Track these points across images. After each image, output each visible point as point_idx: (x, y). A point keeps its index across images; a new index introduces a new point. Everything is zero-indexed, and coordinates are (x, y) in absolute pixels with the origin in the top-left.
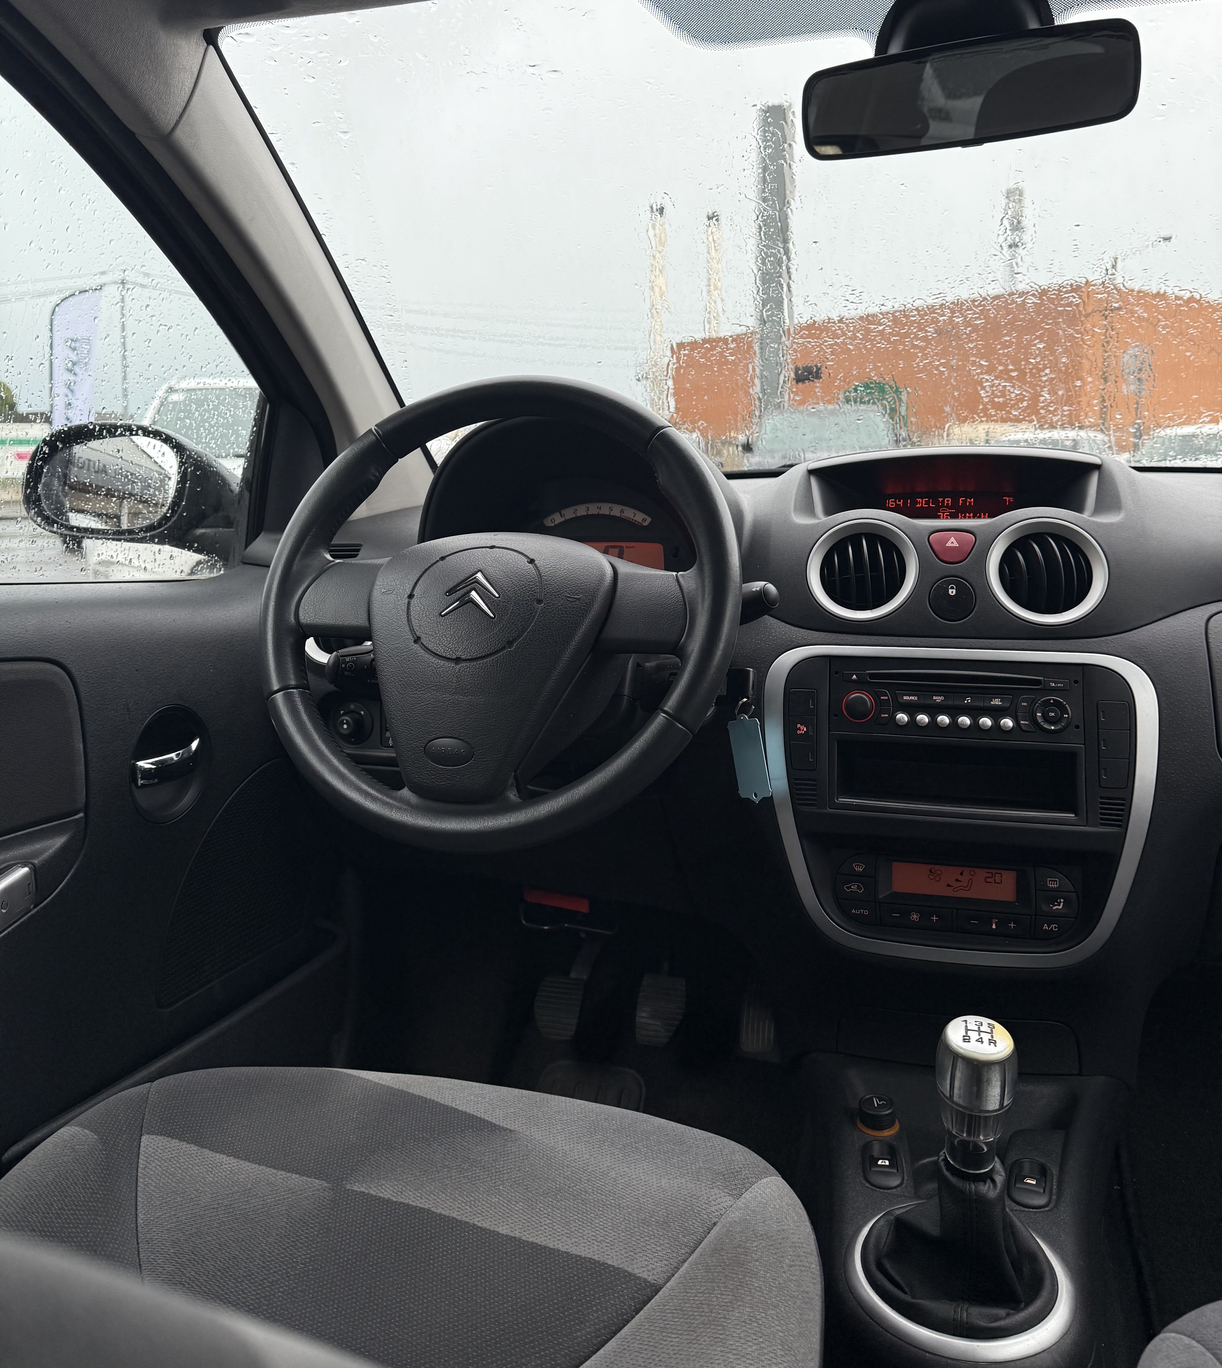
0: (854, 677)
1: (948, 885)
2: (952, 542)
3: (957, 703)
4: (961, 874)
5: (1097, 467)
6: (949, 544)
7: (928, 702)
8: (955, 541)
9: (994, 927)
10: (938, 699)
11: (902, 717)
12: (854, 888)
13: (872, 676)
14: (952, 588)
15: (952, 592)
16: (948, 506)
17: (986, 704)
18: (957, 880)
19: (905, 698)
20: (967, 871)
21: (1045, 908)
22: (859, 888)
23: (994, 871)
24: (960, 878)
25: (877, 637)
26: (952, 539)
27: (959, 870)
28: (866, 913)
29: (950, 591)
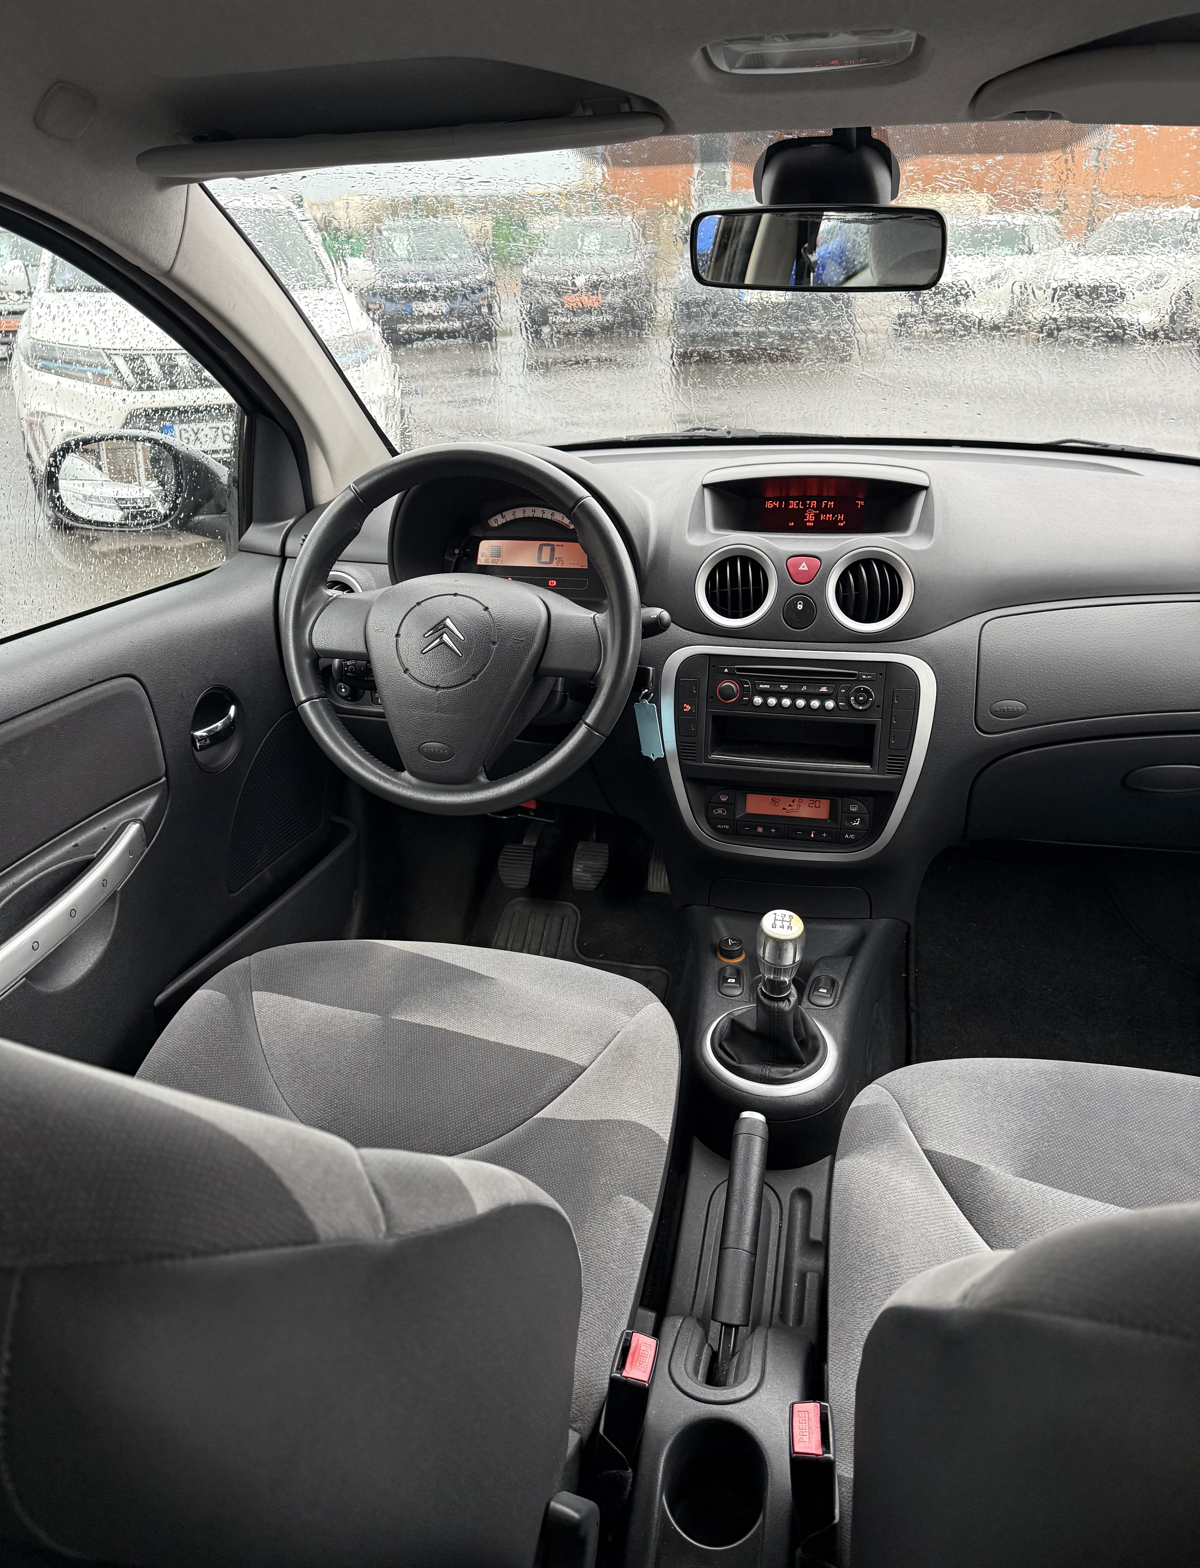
0: (726, 670)
1: (784, 809)
2: (804, 567)
3: (797, 690)
4: (793, 801)
5: (926, 488)
6: (801, 568)
7: (777, 689)
8: (805, 566)
9: (812, 836)
10: (784, 687)
11: (758, 700)
12: (720, 811)
13: (739, 670)
14: (800, 604)
15: (800, 607)
16: (813, 508)
17: (817, 691)
18: (790, 805)
19: (761, 686)
20: (797, 799)
21: (847, 824)
22: (723, 811)
23: (815, 800)
24: (792, 804)
25: (744, 640)
26: (804, 564)
27: (793, 798)
28: (727, 827)
29: (799, 606)
